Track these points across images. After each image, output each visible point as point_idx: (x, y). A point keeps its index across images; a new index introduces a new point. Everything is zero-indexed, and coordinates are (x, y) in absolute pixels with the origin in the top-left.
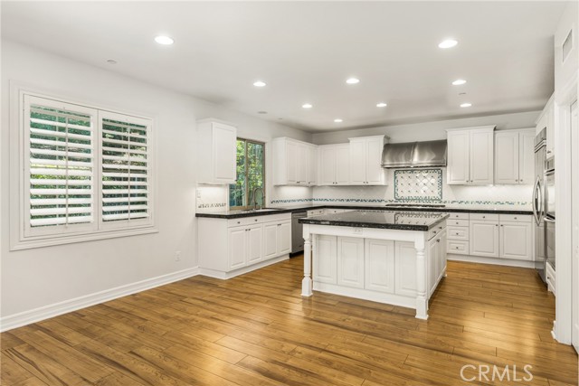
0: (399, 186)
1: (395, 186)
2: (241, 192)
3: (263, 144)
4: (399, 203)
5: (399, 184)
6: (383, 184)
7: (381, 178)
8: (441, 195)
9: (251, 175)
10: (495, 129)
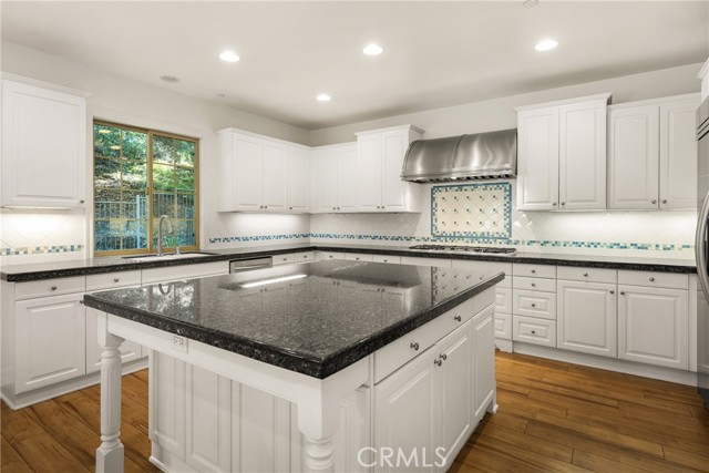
0: (439, 213)
1: (433, 214)
3: (193, 141)
4: (438, 243)
5: (439, 209)
6: (408, 209)
7: (406, 199)
8: (509, 231)
10: (609, 102)
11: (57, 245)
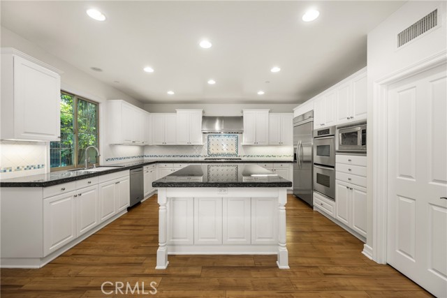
1: (208, 146)
2: (71, 150)
3: (97, 104)
4: (211, 157)
5: (211, 144)
6: (201, 144)
7: (200, 140)
8: (237, 152)
9: (81, 136)
10: (270, 111)
11: (30, 165)
